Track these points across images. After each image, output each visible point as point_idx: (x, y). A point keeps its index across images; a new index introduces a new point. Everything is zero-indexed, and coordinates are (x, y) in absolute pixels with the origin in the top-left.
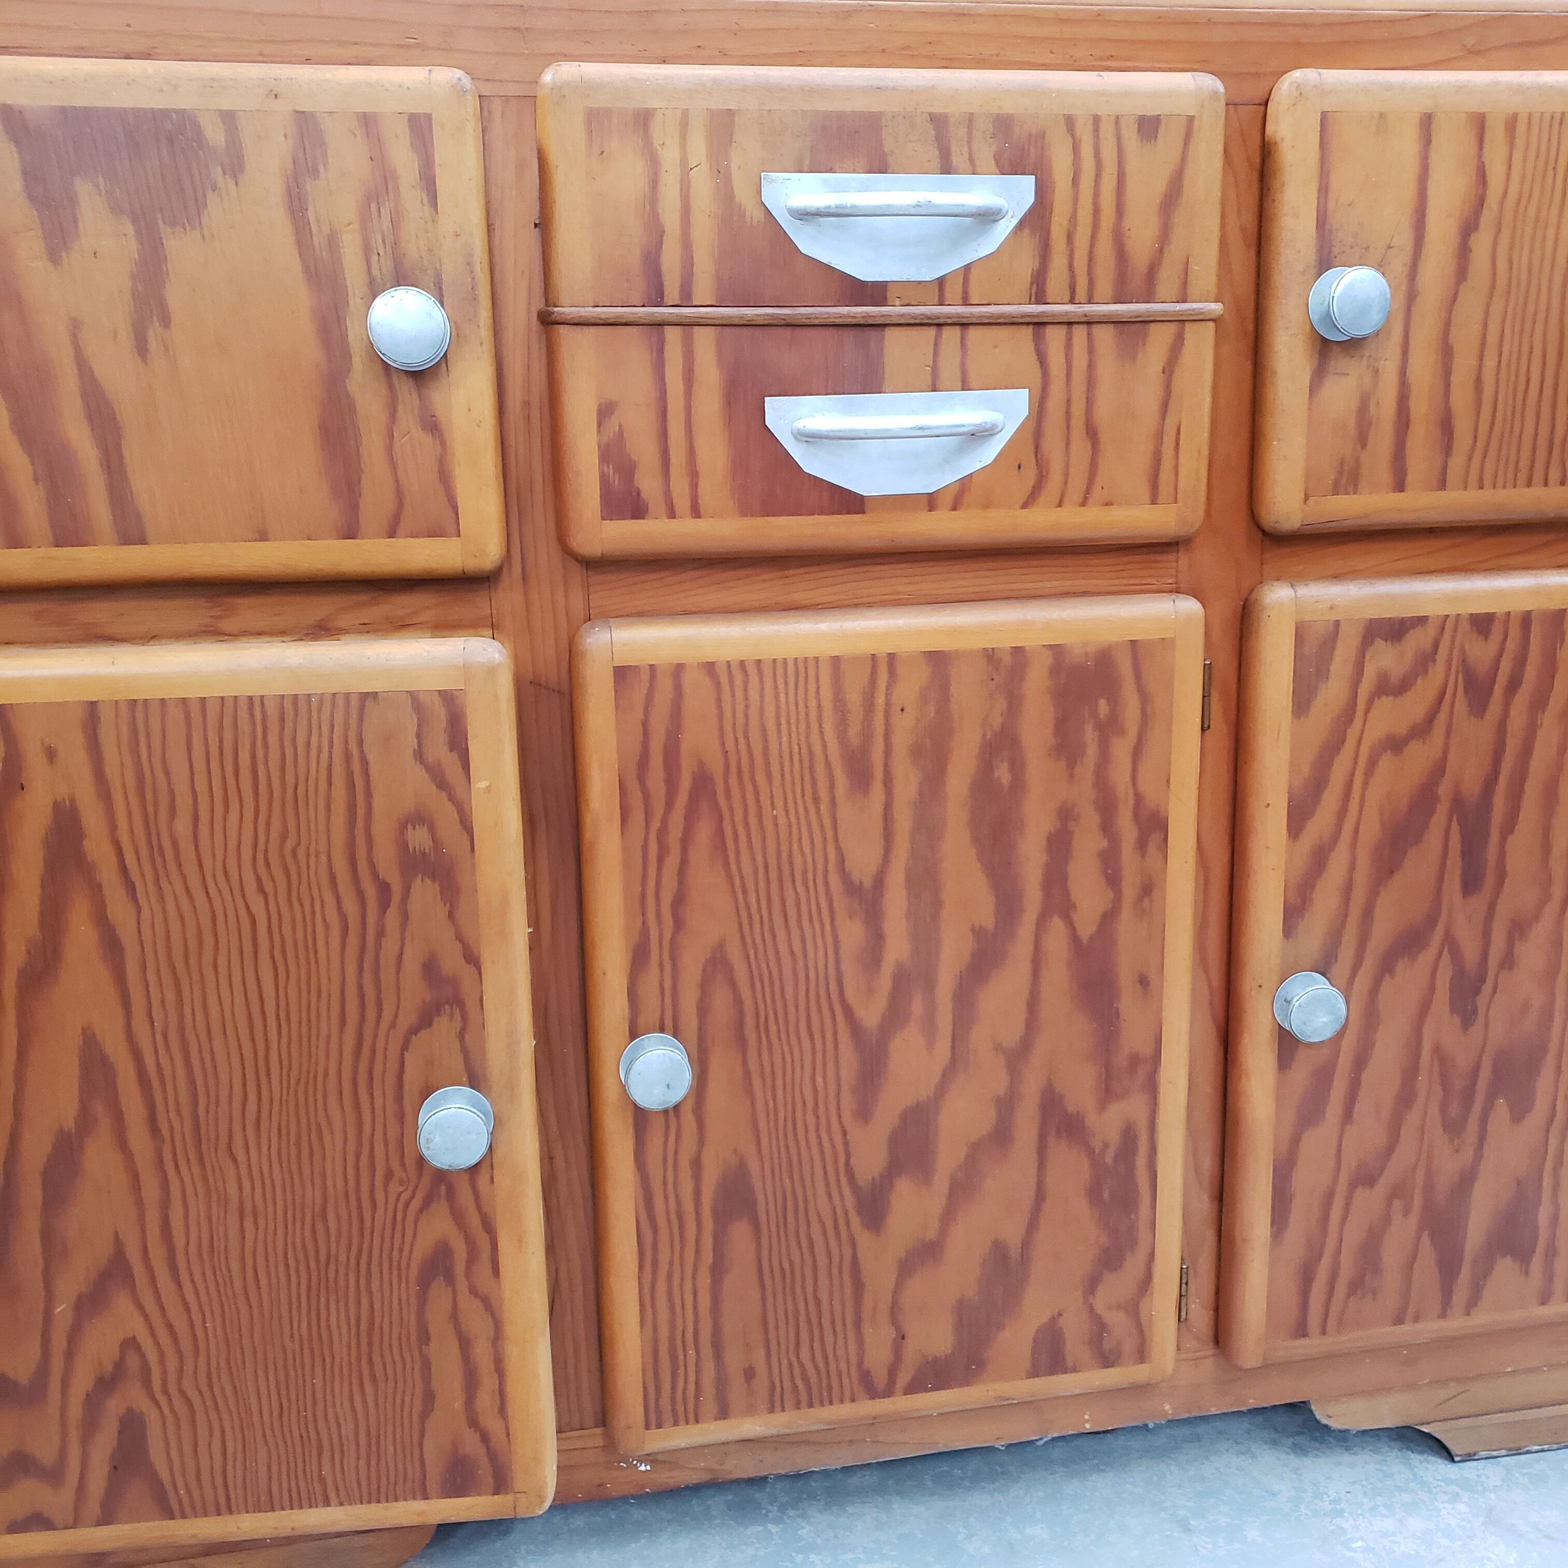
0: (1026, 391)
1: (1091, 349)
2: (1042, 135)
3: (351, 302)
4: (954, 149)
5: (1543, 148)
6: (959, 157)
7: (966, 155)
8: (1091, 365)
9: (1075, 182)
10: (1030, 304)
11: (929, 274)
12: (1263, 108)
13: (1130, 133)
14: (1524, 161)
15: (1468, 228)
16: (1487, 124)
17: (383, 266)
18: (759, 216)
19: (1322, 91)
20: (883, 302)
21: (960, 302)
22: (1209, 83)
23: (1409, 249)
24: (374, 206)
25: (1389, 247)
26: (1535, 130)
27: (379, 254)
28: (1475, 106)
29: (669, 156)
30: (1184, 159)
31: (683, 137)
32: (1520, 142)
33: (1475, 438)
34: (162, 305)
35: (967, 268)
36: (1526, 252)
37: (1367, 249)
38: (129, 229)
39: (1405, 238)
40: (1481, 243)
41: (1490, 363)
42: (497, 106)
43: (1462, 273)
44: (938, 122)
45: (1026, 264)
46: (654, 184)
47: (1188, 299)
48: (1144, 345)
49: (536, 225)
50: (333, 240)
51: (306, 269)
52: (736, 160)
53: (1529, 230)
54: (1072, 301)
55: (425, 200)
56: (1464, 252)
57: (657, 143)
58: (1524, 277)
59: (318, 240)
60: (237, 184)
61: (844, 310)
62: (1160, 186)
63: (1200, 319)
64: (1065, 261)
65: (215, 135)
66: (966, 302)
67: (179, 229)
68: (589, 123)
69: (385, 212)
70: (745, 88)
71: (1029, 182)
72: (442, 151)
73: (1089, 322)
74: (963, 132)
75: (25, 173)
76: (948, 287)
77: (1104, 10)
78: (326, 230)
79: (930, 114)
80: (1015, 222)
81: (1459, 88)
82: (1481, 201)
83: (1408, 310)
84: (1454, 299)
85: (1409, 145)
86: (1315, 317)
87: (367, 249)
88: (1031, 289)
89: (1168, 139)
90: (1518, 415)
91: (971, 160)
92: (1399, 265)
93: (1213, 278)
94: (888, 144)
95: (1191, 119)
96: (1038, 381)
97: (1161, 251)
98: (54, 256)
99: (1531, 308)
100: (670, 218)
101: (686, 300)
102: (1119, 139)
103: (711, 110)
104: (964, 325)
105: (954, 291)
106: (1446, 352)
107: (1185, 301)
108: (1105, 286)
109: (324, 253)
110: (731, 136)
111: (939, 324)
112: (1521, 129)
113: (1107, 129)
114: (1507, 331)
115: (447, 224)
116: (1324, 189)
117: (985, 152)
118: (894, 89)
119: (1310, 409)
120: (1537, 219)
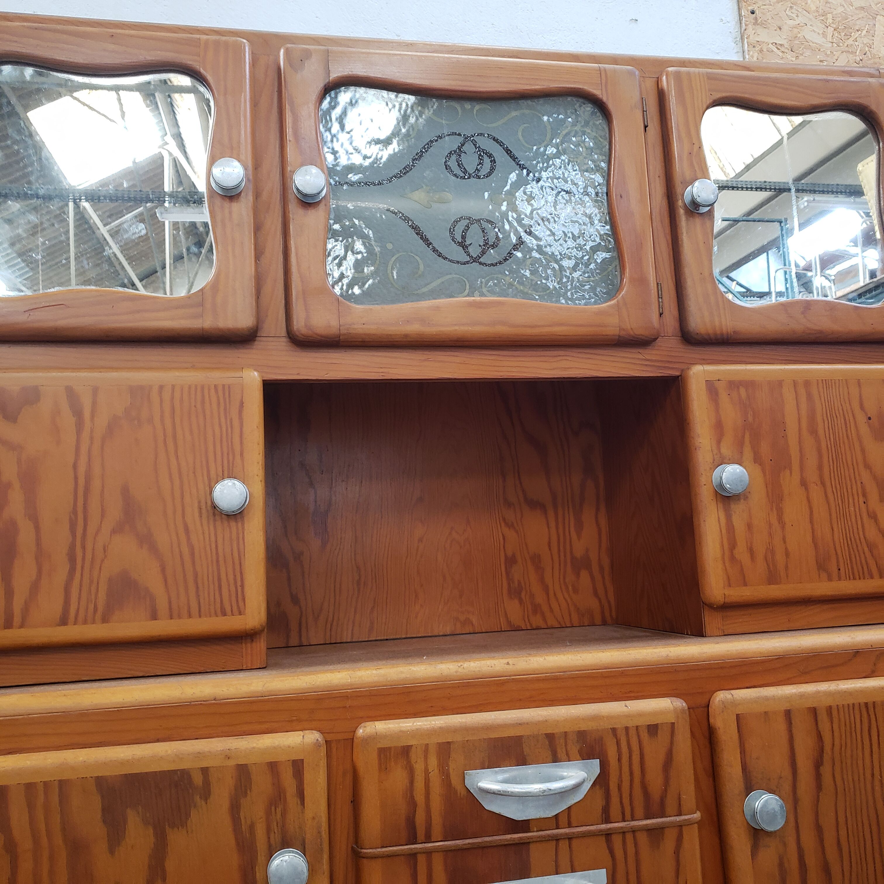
0: (604, 871)
1: (636, 845)
2: (601, 739)
3: (259, 858)
4: (559, 750)
5: (848, 721)
6: (561, 752)
7: (565, 752)
8: (637, 853)
9: (619, 760)
10: (602, 824)
11: (550, 813)
12: (706, 709)
13: (644, 735)
14: (839, 728)
15: (818, 764)
16: (818, 712)
17: (276, 838)
18: (464, 792)
19: (734, 703)
20: (528, 830)
21: (567, 826)
22: (679, 704)
23: (790, 777)
24: (273, 808)
25: (781, 778)
26: (842, 713)
27: (275, 832)
28: (810, 704)
29: (419, 767)
30: (672, 743)
31: (426, 758)
32: (835, 720)
33: (843, 874)
34: (164, 871)
35: (569, 808)
36: (850, 773)
37: (769, 779)
38: (151, 831)
39: (787, 773)
40: (826, 770)
41: (843, 833)
42: (333, 745)
43: (819, 787)
44: (550, 737)
45: (599, 803)
46: (412, 782)
47: (682, 814)
48: (663, 839)
49: (351, 802)
50: (252, 827)
51: (238, 844)
52: (452, 766)
53: (849, 762)
54: (624, 820)
55: (299, 802)
56: (818, 776)
57: (413, 761)
58: (852, 786)
59: (244, 827)
60: (206, 803)
61: (508, 837)
62: (661, 757)
63: (689, 823)
64: (618, 800)
65: (198, 779)
66: (570, 826)
67: (176, 829)
68: (379, 756)
69: (279, 810)
70: (455, 730)
71: (596, 762)
72: (308, 776)
73: (634, 831)
74: (562, 741)
75: (103, 810)
76: (560, 819)
77: (624, 670)
78: (249, 822)
79: (545, 734)
80: (591, 783)
81: (802, 696)
82: (821, 750)
83: (795, 808)
84: (818, 801)
85: (781, 726)
86: (748, 818)
87: (269, 830)
88: (602, 816)
89: (663, 736)
90: (863, 860)
91: (567, 754)
92: (787, 787)
93: (694, 801)
94: (526, 750)
95: (673, 724)
96: (610, 863)
97: (666, 790)
98: (112, 851)
99: (858, 802)
100: (420, 798)
101: (428, 839)
102: (639, 736)
103: (439, 743)
104: (570, 838)
105: (563, 820)
106: (819, 829)
107: (680, 814)
108: (639, 811)
109: (247, 835)
110: (449, 754)
111: (557, 839)
112: (835, 713)
113: (633, 733)
114: (848, 815)
115: (309, 813)
116: (743, 752)
117: (574, 750)
118: (527, 724)
119: (753, 867)
120: (852, 756)
